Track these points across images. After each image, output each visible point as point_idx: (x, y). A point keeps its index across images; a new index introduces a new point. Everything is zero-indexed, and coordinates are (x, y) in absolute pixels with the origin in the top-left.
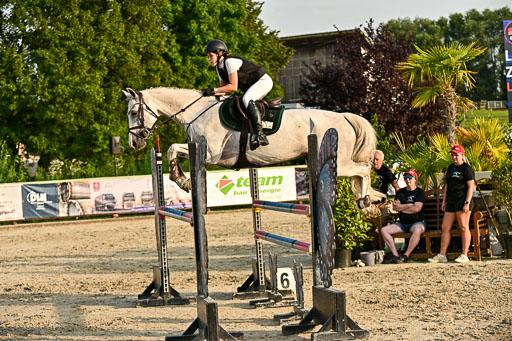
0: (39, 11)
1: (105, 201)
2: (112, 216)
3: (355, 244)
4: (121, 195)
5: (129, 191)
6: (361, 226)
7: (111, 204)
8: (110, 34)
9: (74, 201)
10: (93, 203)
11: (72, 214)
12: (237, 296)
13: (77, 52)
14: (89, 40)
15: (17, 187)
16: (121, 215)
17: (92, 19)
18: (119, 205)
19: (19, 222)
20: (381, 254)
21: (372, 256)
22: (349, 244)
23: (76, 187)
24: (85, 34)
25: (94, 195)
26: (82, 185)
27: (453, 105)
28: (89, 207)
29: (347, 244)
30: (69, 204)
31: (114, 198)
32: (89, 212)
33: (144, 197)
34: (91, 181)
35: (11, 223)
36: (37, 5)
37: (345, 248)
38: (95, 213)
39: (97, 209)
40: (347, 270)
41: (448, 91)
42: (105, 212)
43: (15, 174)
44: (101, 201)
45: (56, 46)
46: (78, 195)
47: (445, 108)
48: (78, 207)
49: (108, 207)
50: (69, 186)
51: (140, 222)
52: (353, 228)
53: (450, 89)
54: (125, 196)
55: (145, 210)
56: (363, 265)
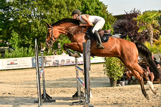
0: (44, 8)
1: (56, 62)
2: (58, 66)
3: (118, 79)
4: (61, 60)
5: (63, 59)
6: (120, 73)
7: (58, 63)
8: (63, 15)
9: (47, 62)
10: (53, 63)
11: (46, 66)
12: (70, 99)
13: (54, 19)
14: (58, 16)
15: (30, 58)
16: (61, 66)
17: (59, 11)
18: (60, 63)
19: (31, 68)
20: (127, 82)
21: (124, 83)
22: (116, 79)
23: (48, 58)
24: (57, 15)
25: (53, 60)
26: (49, 57)
27: (152, 32)
28: (51, 64)
29: (115, 79)
30: (45, 63)
31: (58, 61)
32: (51, 65)
33: (67, 61)
34: (52, 56)
35: (29, 68)
36: (43, 7)
37: (114, 80)
38: (53, 65)
39: (54, 64)
40: (115, 87)
41: (150, 27)
42: (56, 65)
43: (33, 54)
44: (55, 62)
45: (49, 18)
46: (48, 60)
47: (149, 33)
48: (48, 64)
49: (57, 64)
50: (45, 58)
51: (66, 68)
52: (117, 73)
53: (151, 26)
54: (62, 60)
55: (68, 65)
56: (121, 86)
